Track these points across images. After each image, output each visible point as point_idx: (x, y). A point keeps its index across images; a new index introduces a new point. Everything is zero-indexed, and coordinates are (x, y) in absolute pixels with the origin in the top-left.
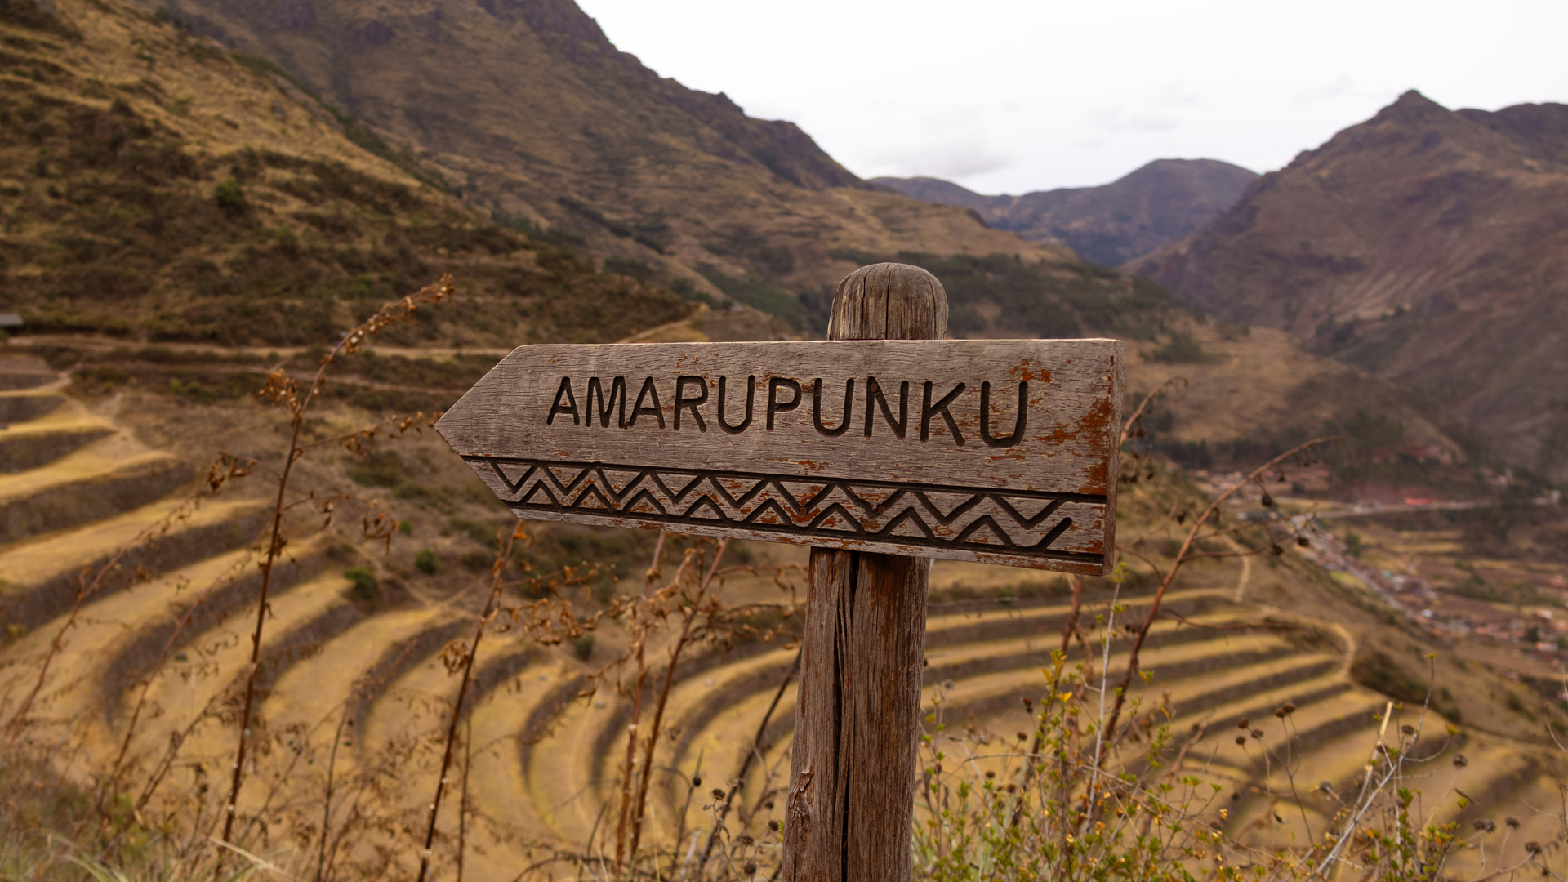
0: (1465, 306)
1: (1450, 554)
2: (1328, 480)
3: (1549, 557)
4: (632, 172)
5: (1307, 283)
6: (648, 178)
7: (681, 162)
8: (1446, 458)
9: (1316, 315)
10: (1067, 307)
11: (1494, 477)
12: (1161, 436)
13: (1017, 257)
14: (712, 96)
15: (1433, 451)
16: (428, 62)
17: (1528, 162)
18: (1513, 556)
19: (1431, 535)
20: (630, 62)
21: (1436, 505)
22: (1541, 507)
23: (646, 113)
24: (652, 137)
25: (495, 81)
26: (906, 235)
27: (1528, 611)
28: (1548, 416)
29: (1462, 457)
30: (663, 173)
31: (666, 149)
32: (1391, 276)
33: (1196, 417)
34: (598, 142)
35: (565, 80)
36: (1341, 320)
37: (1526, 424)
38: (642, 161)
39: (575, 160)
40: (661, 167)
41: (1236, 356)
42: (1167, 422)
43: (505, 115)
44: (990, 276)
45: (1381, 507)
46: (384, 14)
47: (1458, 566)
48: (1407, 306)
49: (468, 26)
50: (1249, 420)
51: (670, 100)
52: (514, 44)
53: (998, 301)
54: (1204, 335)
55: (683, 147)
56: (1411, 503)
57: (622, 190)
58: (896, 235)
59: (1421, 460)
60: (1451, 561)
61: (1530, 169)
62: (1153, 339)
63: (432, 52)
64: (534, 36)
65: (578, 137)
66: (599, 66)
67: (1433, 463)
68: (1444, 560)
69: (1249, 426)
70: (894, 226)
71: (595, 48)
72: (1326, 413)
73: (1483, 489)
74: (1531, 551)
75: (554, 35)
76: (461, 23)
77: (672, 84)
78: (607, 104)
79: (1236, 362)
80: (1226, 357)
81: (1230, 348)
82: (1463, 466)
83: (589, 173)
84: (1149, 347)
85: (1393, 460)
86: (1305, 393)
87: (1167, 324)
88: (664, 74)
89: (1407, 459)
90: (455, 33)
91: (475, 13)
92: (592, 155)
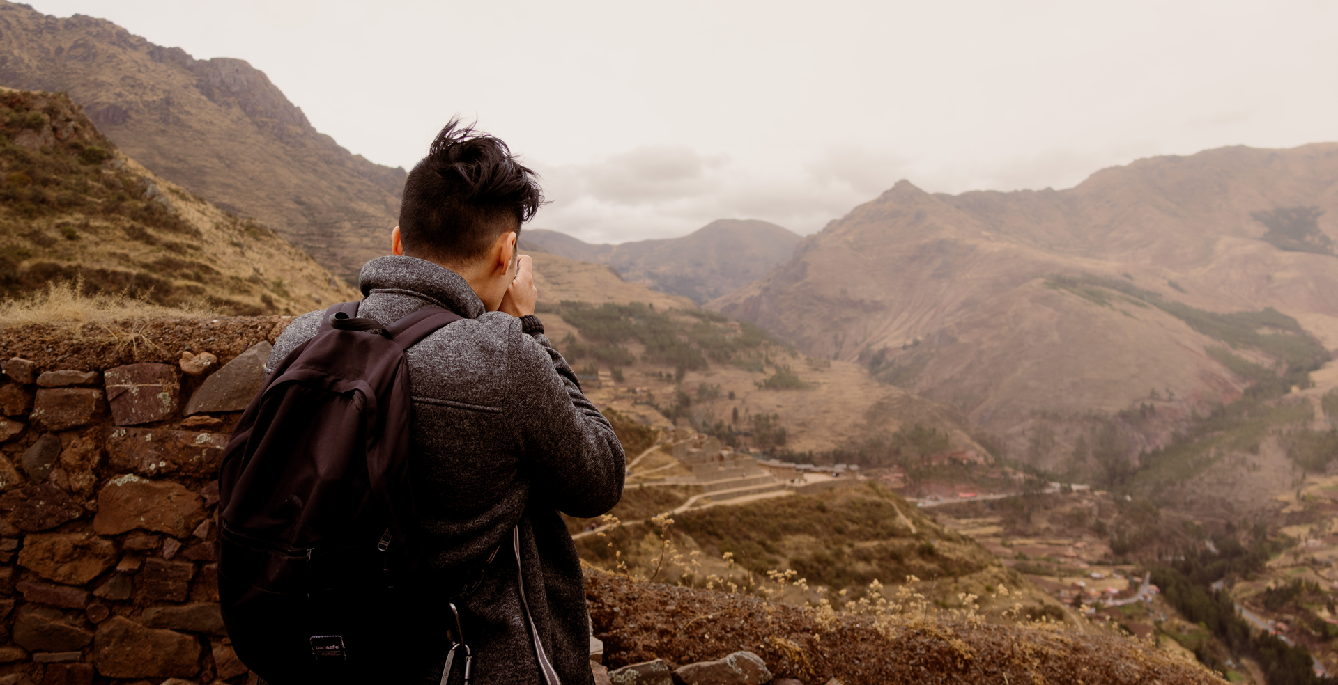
0: (963, 339)
1: (996, 535)
2: (904, 480)
3: (1060, 534)
4: (339, 235)
5: (848, 320)
6: (354, 240)
7: (379, 227)
8: (981, 460)
9: (856, 344)
10: (694, 346)
11: (1015, 474)
12: (779, 448)
13: (651, 305)
14: (392, 170)
15: (971, 455)
16: (161, 141)
17: (984, 233)
18: (1036, 534)
19: (980, 520)
20: (327, 143)
21: (980, 497)
22: (1050, 495)
23: (344, 185)
24: (353, 205)
25: (220, 158)
26: (563, 287)
27: (1068, 581)
28: (1031, 421)
29: (991, 460)
30: (366, 236)
31: (365, 215)
32: (905, 315)
33: (802, 432)
34: (309, 209)
35: (278, 158)
36: (876, 348)
37: (1017, 429)
38: (347, 225)
39: (291, 224)
40: (363, 231)
41: (824, 383)
42: (781, 438)
43: (230, 186)
44: (633, 321)
45: (944, 501)
46: (120, 100)
47: (1004, 545)
48: (920, 338)
49: (193, 111)
50: (842, 435)
51: (362, 174)
52: (234, 126)
53: (642, 341)
54: (798, 366)
55: (379, 215)
56: (964, 497)
57: (331, 249)
58: (556, 287)
59: (965, 462)
60: (998, 540)
61: (988, 238)
62: (761, 371)
63: (163, 132)
64: (248, 119)
65: (292, 205)
66: (303, 145)
67: (973, 464)
68: (992, 540)
69: (841, 438)
70: (554, 280)
71: (300, 131)
72: (894, 427)
73: (1008, 484)
74: (1048, 529)
75: (264, 119)
76: (187, 108)
77: (360, 160)
78: (311, 177)
79: (825, 387)
80: (816, 385)
81: (818, 377)
82: (992, 466)
83: (303, 235)
84: (760, 377)
85: (946, 462)
86: (877, 412)
87: (771, 358)
88: (354, 152)
89: (955, 461)
90: (182, 117)
91: (199, 100)
92: (305, 221)
